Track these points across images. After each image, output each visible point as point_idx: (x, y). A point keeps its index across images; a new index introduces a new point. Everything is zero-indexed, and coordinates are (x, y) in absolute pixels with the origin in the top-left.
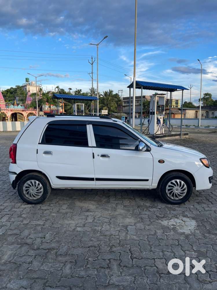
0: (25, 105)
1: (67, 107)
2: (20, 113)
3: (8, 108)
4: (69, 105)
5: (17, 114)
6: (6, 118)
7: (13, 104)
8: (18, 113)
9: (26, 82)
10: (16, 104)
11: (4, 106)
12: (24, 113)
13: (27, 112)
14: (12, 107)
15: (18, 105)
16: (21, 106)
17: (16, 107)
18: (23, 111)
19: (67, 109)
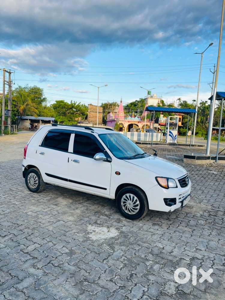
0: (141, 117)
1: (185, 120)
2: (136, 124)
3: (126, 119)
4: (187, 118)
5: (133, 125)
6: (123, 129)
7: (131, 116)
8: (135, 124)
9: (148, 94)
10: (133, 115)
11: (123, 118)
12: (139, 124)
13: (142, 124)
14: (129, 118)
15: (135, 116)
16: (138, 117)
17: (133, 118)
18: (139, 122)
19: (185, 122)
